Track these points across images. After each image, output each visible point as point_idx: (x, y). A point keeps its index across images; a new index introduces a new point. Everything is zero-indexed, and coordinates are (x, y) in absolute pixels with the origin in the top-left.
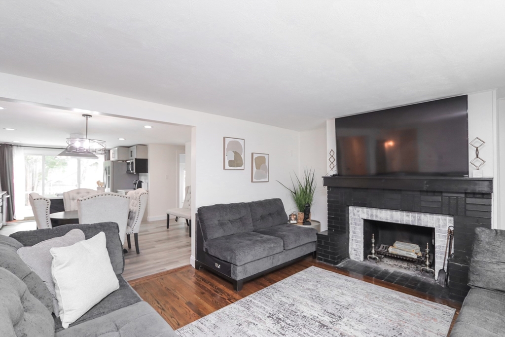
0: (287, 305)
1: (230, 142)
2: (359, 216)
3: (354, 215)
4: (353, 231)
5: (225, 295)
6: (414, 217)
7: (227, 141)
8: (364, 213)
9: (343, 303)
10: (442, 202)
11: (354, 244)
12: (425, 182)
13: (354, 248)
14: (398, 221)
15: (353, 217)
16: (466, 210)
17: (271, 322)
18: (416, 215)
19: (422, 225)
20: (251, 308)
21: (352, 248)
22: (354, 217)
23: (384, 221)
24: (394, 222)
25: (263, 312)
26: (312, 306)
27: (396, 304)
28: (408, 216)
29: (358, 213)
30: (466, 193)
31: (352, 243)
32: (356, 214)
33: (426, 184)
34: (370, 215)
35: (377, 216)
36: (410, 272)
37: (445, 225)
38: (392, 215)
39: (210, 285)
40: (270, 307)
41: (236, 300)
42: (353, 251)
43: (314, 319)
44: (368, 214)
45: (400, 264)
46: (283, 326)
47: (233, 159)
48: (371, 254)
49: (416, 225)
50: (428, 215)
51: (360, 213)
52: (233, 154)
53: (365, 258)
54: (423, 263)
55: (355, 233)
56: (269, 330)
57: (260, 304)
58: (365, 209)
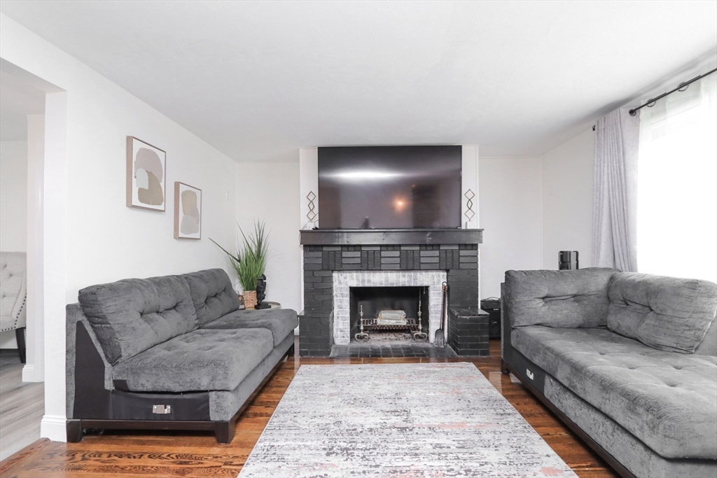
0: (332, 426)
1: (142, 150)
2: (346, 283)
3: (340, 283)
4: (338, 306)
5: (210, 460)
6: (410, 277)
7: (137, 146)
8: (353, 279)
9: (389, 395)
10: (439, 257)
11: (340, 321)
12: (428, 235)
13: (340, 329)
14: (394, 284)
15: (338, 286)
16: (460, 263)
17: (342, 460)
18: (412, 274)
19: (418, 285)
20: (286, 457)
21: (337, 330)
22: (340, 286)
23: (378, 285)
24: (389, 286)
25: (310, 452)
26: (363, 413)
27: (432, 375)
28: (404, 276)
29: (345, 280)
30: (459, 245)
31: (338, 322)
32: (342, 281)
33: (429, 237)
34: (361, 280)
35: (369, 281)
36: (402, 342)
37: (439, 281)
38: (387, 277)
39: (149, 457)
40: (312, 441)
41: (245, 457)
42: (339, 333)
43: (384, 427)
44: (358, 280)
45: (388, 337)
46: (361, 455)
47: (146, 187)
48: (360, 331)
49: (412, 285)
50: (424, 273)
51: (347, 280)
52: (146, 176)
53: (352, 337)
54: (416, 329)
55: (341, 308)
56: (353, 472)
57: (293, 444)
58: (354, 274)
